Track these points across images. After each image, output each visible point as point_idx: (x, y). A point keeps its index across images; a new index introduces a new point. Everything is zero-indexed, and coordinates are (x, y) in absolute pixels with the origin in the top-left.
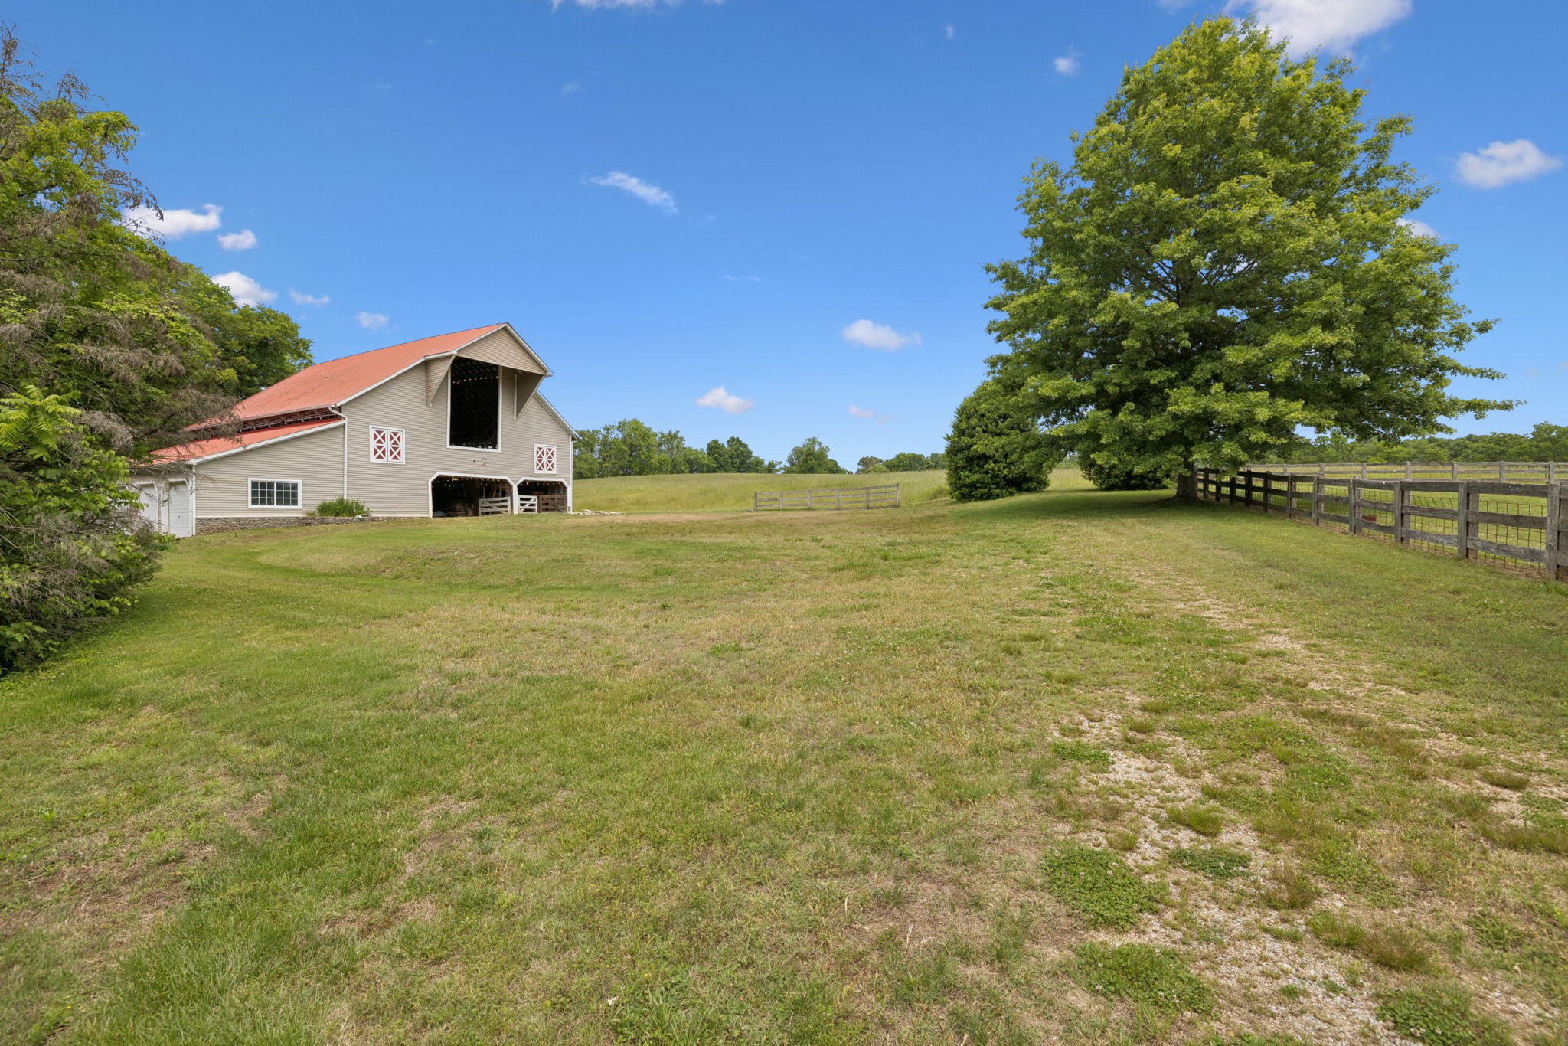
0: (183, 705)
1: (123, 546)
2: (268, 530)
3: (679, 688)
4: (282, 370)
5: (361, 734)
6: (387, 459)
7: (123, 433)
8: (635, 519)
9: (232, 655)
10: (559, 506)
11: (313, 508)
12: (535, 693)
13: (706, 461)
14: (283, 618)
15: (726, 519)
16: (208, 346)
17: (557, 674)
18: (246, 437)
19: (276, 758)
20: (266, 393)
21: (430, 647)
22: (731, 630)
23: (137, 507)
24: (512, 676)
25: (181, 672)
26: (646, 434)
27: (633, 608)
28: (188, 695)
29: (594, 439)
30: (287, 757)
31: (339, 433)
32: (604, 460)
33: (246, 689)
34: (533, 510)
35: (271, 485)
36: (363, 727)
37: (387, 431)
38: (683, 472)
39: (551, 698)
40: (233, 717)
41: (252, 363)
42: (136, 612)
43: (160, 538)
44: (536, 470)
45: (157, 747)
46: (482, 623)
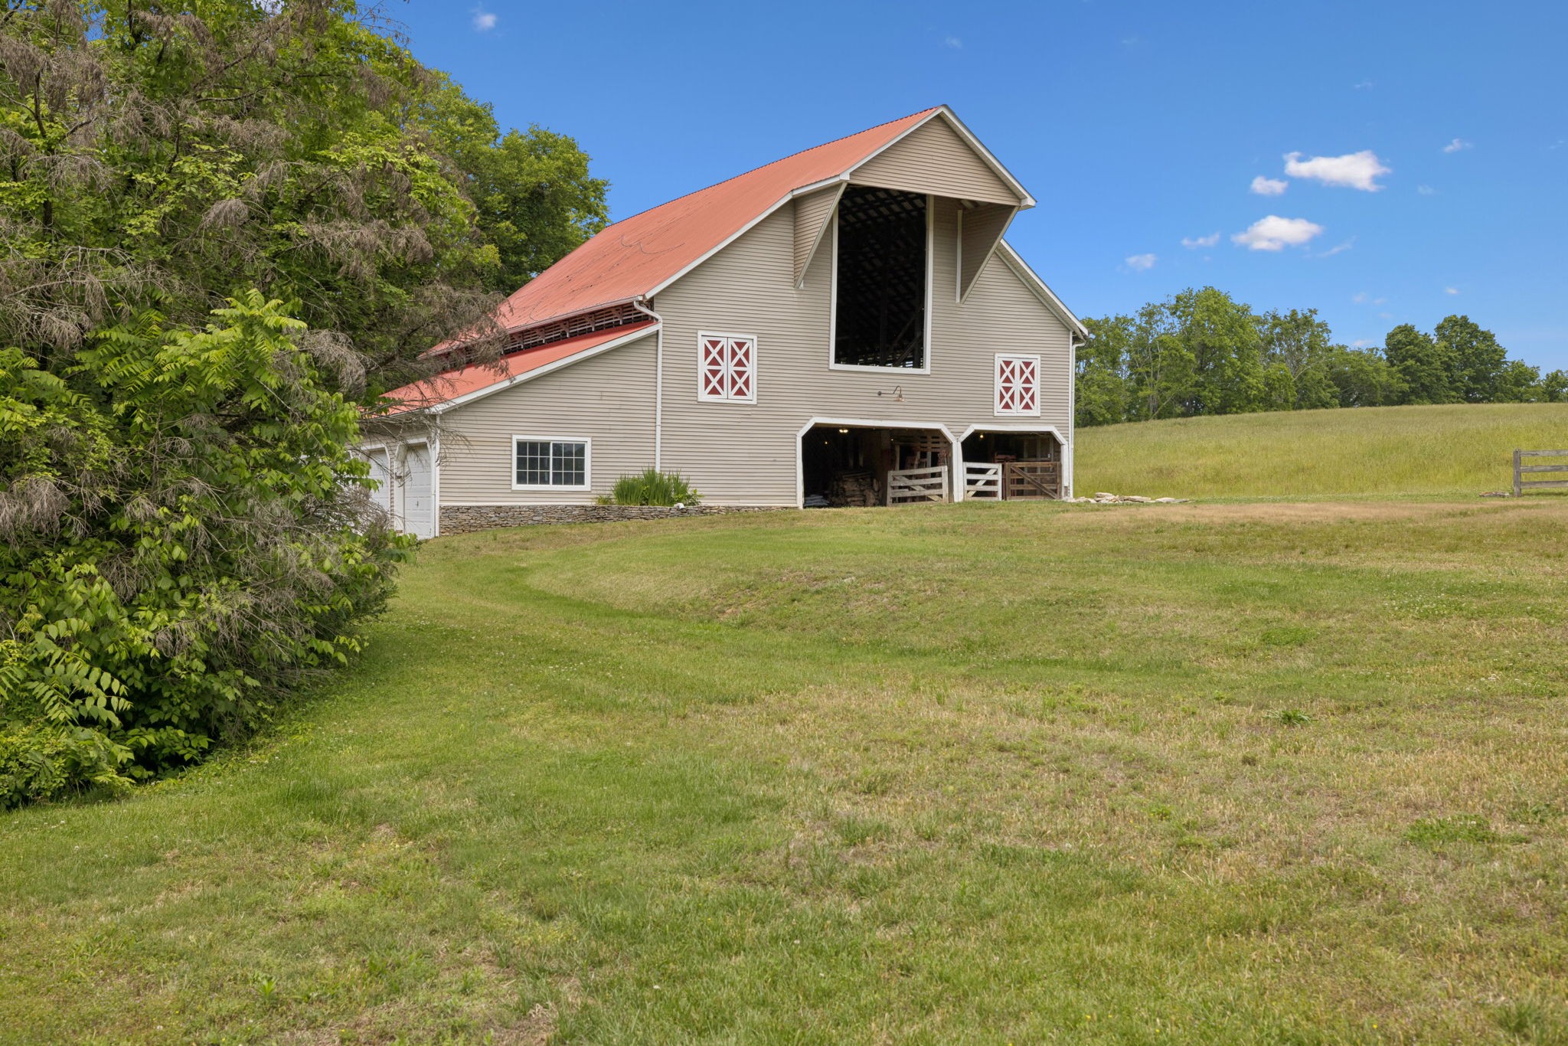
0: (428, 830)
1: (350, 552)
2: (542, 530)
3: (1335, 914)
4: (563, 240)
5: (695, 922)
6: (727, 395)
7: (353, 365)
8: (1215, 513)
9: (493, 749)
10: (1047, 486)
11: (608, 491)
12: (1009, 884)
13: (1384, 378)
14: (566, 689)
15: (1441, 515)
16: (464, 207)
17: (1052, 849)
18: (514, 362)
19: (563, 945)
20: (539, 283)
21: (806, 767)
22: (1464, 789)
23: (368, 485)
24: (961, 840)
25: (424, 774)
26: (1237, 321)
27: (1219, 715)
28: (435, 814)
29: (1119, 339)
30: (579, 947)
31: (649, 348)
32: (1140, 382)
33: (515, 812)
34: (993, 494)
35: (545, 446)
36: (698, 909)
37: (727, 342)
38: (1325, 405)
39: (1043, 898)
40: (500, 860)
41: (521, 231)
42: (365, 665)
43: (398, 541)
44: (998, 407)
45: (396, 897)
46: (900, 725)
